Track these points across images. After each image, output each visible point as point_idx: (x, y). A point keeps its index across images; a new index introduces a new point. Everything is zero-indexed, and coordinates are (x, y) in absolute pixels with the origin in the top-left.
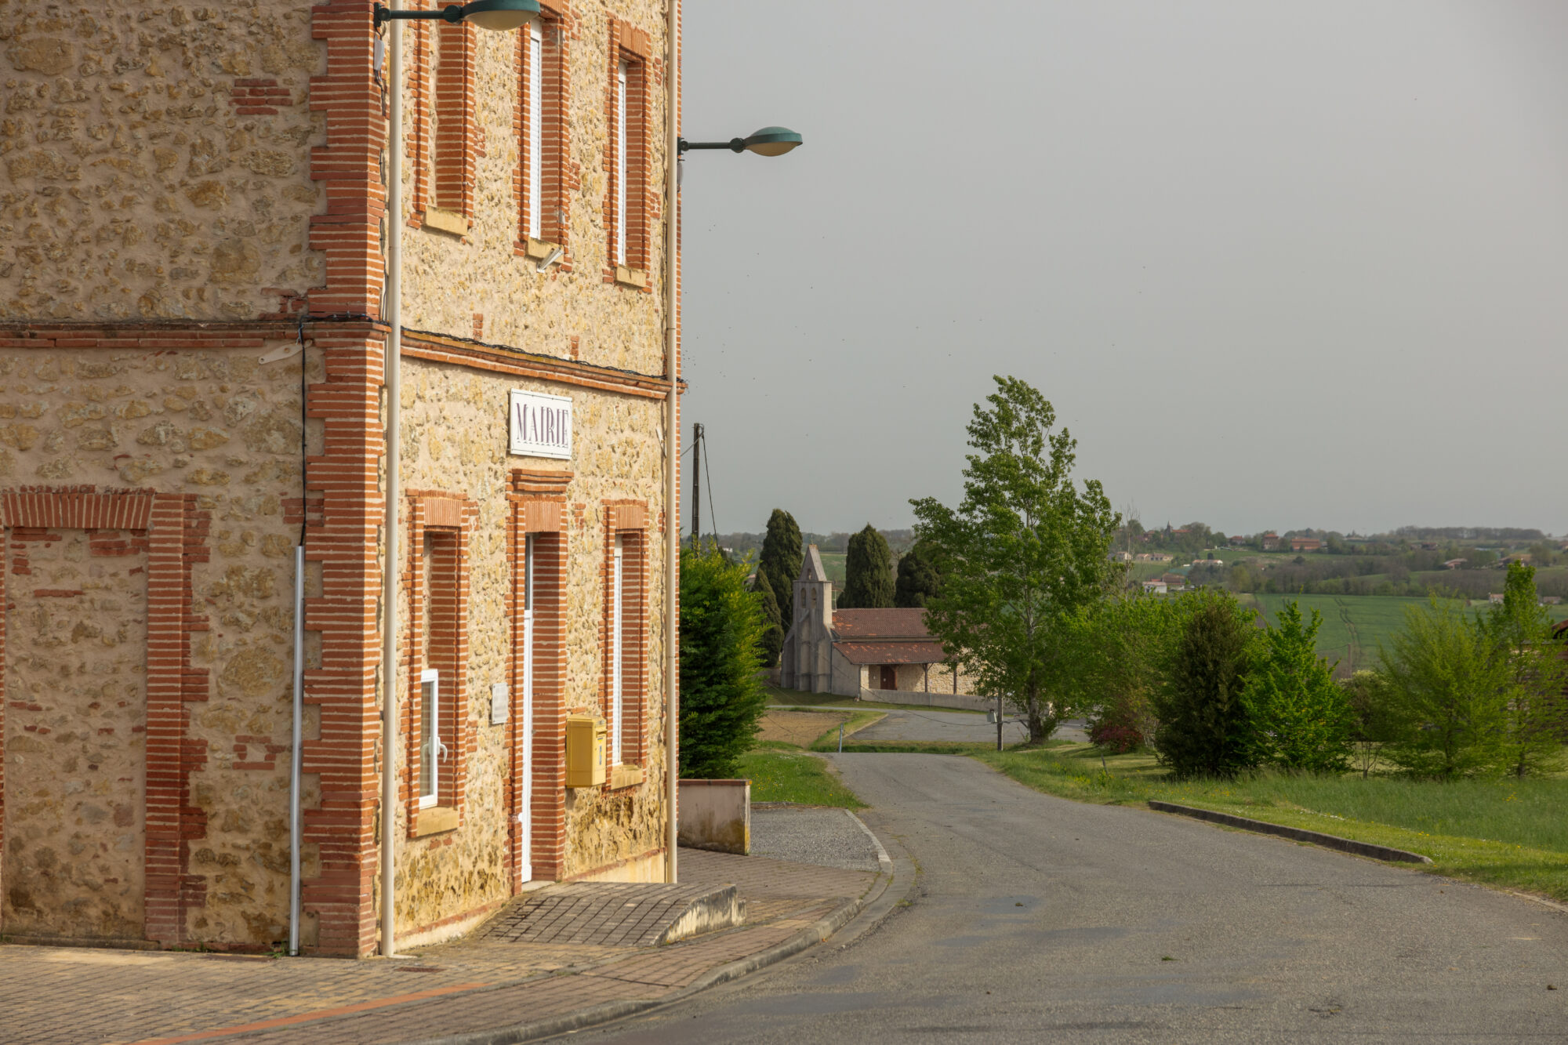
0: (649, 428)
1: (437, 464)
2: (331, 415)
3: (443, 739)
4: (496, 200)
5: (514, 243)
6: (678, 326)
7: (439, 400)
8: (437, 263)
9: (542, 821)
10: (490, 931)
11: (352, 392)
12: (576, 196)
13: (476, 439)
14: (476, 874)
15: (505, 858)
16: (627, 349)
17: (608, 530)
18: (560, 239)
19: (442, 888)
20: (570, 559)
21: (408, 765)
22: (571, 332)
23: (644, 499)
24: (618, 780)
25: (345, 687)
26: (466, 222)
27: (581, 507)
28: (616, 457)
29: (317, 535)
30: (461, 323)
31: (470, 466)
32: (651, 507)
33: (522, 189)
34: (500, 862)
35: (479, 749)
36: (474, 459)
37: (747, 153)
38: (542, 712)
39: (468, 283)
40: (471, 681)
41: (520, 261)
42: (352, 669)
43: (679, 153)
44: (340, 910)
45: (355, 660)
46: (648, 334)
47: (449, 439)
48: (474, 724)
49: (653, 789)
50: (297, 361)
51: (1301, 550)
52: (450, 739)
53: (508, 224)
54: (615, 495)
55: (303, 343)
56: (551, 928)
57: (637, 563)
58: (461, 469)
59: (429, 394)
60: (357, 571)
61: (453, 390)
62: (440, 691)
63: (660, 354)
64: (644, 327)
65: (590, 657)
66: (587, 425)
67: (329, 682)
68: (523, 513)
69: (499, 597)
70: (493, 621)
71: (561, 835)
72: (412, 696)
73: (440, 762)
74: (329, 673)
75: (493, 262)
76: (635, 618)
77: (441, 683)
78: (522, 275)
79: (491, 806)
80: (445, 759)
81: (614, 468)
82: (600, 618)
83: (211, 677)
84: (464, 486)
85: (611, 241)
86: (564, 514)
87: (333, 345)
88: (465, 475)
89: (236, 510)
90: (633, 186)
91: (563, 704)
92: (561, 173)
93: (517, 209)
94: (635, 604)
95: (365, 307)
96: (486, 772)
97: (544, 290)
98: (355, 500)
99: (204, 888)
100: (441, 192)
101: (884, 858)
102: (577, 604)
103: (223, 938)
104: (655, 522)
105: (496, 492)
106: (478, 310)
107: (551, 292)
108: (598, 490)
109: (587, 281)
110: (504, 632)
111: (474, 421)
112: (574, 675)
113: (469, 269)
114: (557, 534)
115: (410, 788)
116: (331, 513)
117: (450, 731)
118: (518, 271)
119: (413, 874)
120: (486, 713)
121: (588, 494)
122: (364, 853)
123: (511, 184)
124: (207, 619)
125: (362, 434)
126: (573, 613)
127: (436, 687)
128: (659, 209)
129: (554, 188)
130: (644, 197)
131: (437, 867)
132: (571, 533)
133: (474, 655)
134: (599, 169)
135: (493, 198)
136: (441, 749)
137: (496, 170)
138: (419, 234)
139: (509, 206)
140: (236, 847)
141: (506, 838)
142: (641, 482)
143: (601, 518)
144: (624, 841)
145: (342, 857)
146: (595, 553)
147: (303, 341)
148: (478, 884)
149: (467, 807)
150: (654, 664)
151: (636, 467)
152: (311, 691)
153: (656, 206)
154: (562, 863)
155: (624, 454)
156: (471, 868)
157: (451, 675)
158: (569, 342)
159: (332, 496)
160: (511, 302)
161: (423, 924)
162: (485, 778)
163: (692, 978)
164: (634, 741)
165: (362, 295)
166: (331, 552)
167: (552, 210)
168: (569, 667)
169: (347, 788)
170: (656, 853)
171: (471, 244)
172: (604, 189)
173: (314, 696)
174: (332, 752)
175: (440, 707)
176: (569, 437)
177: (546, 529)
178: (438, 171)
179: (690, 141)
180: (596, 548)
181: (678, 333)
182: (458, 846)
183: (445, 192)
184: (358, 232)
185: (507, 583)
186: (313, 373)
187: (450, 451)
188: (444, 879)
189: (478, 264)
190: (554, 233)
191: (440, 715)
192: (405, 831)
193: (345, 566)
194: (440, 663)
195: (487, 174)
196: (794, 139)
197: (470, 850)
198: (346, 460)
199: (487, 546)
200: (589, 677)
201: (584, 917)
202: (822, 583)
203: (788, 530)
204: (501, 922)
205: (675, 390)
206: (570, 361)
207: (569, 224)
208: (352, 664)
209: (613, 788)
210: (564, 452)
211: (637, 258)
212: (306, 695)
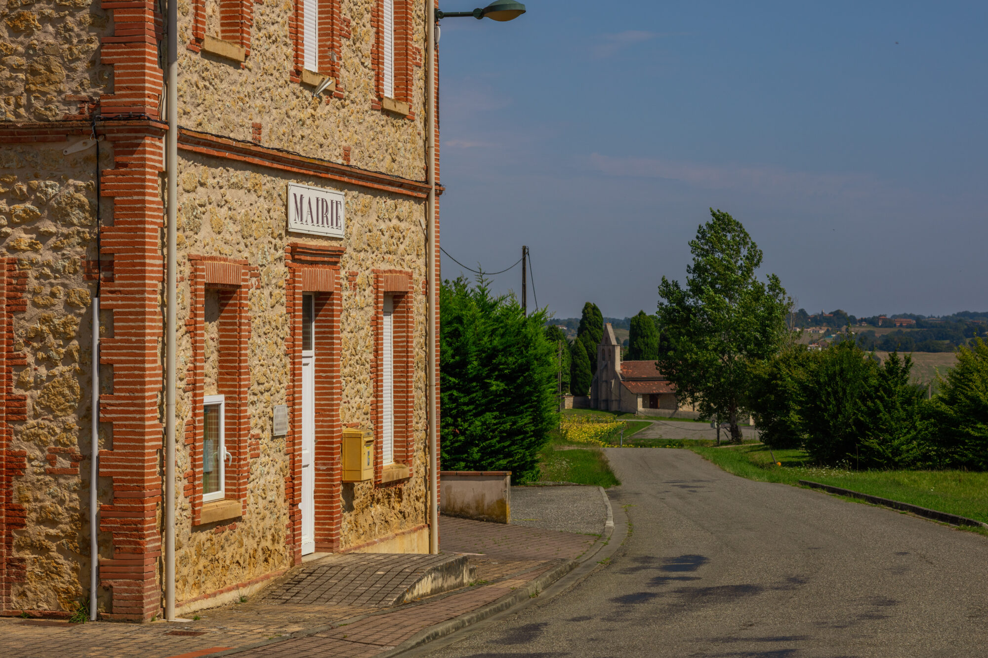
0: (414, 219)
1: (219, 237)
2: (119, 195)
3: (228, 448)
4: (273, 38)
5: (291, 72)
6: (436, 145)
7: (221, 188)
8: (217, 81)
9: (323, 508)
10: (270, 595)
11: (135, 176)
12: (348, 43)
13: (256, 219)
14: (260, 550)
15: (287, 537)
16: (394, 161)
17: (378, 292)
18: (333, 73)
19: (228, 562)
20: (345, 313)
21: (192, 469)
22: (344, 144)
23: (410, 271)
24: (388, 476)
25: (132, 409)
26: (243, 51)
27: (354, 275)
28: (384, 239)
29: (108, 289)
30: (241, 129)
31: (251, 239)
32: (415, 276)
33: (297, 32)
34: (282, 540)
35: (262, 455)
36: (254, 234)
37: (486, 19)
38: (322, 426)
39: (247, 99)
40: (253, 403)
41: (296, 86)
42: (136, 394)
43: (436, 21)
44: (129, 585)
45: (138, 387)
46: (412, 150)
47: (231, 218)
48: (257, 437)
49: (419, 481)
50: (93, 153)
51: (901, 326)
52: (234, 448)
53: (284, 57)
54: (384, 267)
55: (97, 137)
56: (316, 592)
57: (403, 317)
58: (242, 241)
59: (210, 181)
60: (140, 317)
61: (233, 180)
62: (226, 411)
63: (423, 165)
64: (409, 146)
65: (363, 386)
66: (359, 213)
67: (120, 405)
68: (300, 276)
69: (279, 340)
70: (275, 358)
71: (337, 518)
72: (195, 415)
73: (226, 466)
74: (119, 398)
75: (271, 85)
76: (403, 357)
77: (227, 405)
78: (298, 97)
79: (274, 498)
80: (230, 463)
81: (383, 246)
82: (372, 357)
83: (29, 401)
84: (246, 254)
85: (379, 78)
86: (338, 278)
87: (119, 139)
88: (246, 246)
89: (47, 271)
90: (399, 42)
91: (338, 420)
92: (333, 24)
93: (292, 46)
94: (402, 347)
95: (144, 109)
96: (268, 473)
97: (318, 110)
98: (138, 261)
99: (24, 568)
100: (224, 28)
101: (610, 523)
102: (351, 346)
103: (39, 607)
104: (420, 287)
105: (275, 260)
106: (258, 120)
107: (325, 112)
108: (369, 262)
109: (359, 107)
110: (284, 366)
111: (255, 205)
112: (349, 399)
113: (249, 89)
114: (331, 293)
115: (194, 487)
116: (119, 272)
117: (234, 442)
118: (294, 94)
119: (199, 554)
120: (268, 427)
121: (361, 265)
122: (148, 539)
123: (287, 27)
124: (25, 356)
125: (143, 209)
126: (348, 353)
127: (223, 408)
128: (420, 60)
129: (328, 35)
130: (407, 50)
131: (222, 547)
132: (345, 294)
133: (256, 384)
134: (368, 25)
135: (270, 37)
136: (227, 455)
137: (274, 16)
138: (197, 57)
139: (286, 44)
140: (48, 536)
141: (287, 522)
142: (407, 258)
143: (372, 283)
144: (394, 521)
145: (130, 543)
146: (367, 309)
147: (97, 135)
148: (262, 558)
149: (251, 500)
150: (419, 391)
151: (402, 247)
152: (106, 412)
153: (418, 57)
154: (338, 539)
155: (392, 237)
156: (255, 546)
157: (235, 399)
158: (342, 151)
159: (120, 258)
160: (288, 117)
161: (208, 592)
162: (268, 477)
163: (405, 638)
164: (403, 447)
165: (142, 99)
166: (120, 302)
167: (325, 52)
168: (344, 393)
169: (133, 489)
170: (421, 528)
171: (250, 70)
172: (372, 41)
173: (108, 416)
174: (121, 460)
175: (226, 424)
176: (342, 221)
177: (322, 289)
178: (222, 12)
179: (444, 11)
180: (367, 305)
181: (436, 150)
182: (242, 530)
183: (227, 28)
184: (138, 50)
185: (286, 329)
186: (105, 162)
187: (232, 227)
188: (229, 557)
189: (257, 85)
190: (328, 68)
191: (226, 430)
192: (190, 521)
193: (131, 313)
194: (226, 389)
195: (265, 17)
196: (519, 8)
197: (254, 533)
198: (130, 230)
199: (267, 301)
200: (363, 400)
201: (343, 583)
202: (614, 346)
203: (595, 314)
204: (279, 587)
205: (433, 192)
206: (343, 165)
207: (341, 63)
208: (137, 391)
209: (383, 481)
210: (339, 232)
211: (402, 94)
212: (101, 415)
